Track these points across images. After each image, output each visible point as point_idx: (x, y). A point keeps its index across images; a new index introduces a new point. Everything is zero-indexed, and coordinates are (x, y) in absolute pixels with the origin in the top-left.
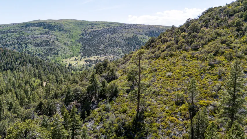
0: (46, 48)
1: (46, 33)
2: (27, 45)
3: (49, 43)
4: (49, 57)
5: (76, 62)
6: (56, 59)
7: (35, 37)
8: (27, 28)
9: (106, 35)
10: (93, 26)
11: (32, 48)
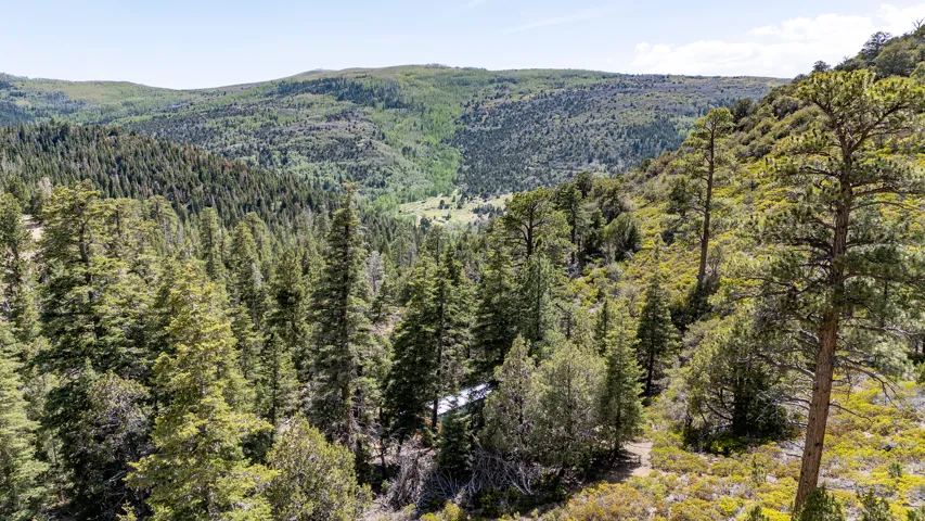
0: (345, 165)
1: (345, 114)
2: (285, 154)
3: (354, 150)
5: (445, 212)
6: (378, 202)
7: (310, 129)
8: (285, 99)
9: (551, 117)
10: (504, 88)
11: (304, 165)
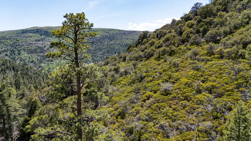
0: (40, 55)
1: (42, 40)
2: (20, 51)
3: (43, 50)
4: (43, 65)
6: (49, 67)
7: (29, 44)
8: (23, 35)
9: (105, 41)
11: (26, 55)
